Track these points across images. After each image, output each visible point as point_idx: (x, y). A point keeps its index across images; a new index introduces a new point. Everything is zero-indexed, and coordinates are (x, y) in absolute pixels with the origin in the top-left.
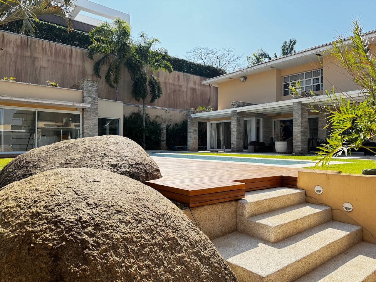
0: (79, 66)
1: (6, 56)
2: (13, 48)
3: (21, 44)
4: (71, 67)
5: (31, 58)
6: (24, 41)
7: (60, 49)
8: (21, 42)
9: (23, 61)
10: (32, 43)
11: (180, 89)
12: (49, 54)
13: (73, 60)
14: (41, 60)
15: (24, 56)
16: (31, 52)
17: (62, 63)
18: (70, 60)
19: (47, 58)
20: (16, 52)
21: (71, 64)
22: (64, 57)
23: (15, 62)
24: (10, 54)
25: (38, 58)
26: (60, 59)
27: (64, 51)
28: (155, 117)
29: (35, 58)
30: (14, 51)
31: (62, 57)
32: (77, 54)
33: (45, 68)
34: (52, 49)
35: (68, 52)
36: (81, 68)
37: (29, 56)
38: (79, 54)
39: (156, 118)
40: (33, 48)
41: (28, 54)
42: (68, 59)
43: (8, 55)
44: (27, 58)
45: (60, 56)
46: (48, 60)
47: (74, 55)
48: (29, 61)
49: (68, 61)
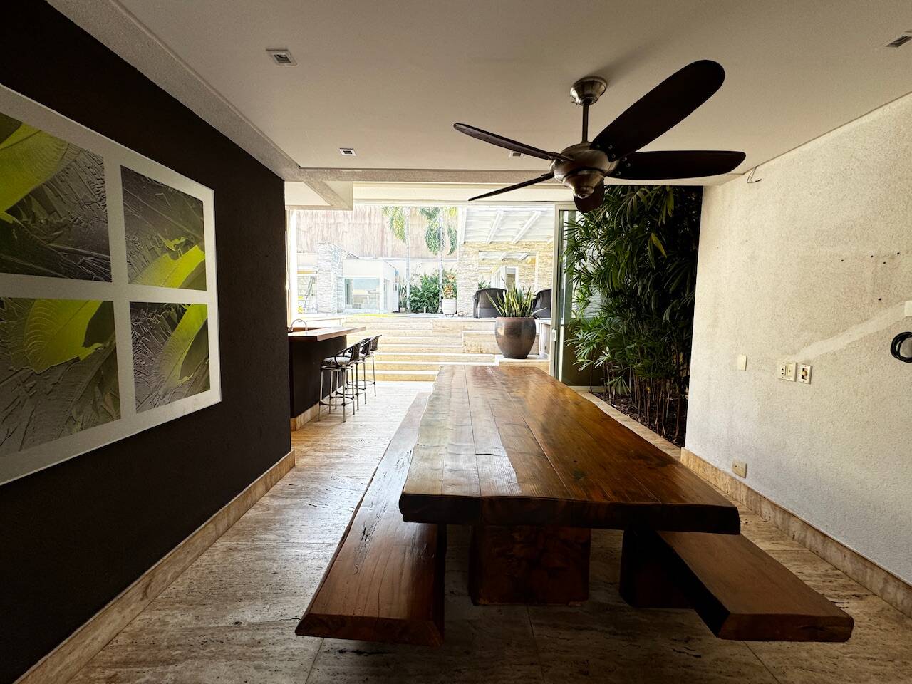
0: (378, 224)
13: (372, 219)
16: (335, 219)
19: (348, 221)
22: (364, 217)
26: (360, 221)
29: (337, 224)
30: (321, 220)
31: (362, 218)
32: (376, 212)
33: (346, 232)
35: (367, 212)
36: (380, 226)
37: (333, 223)
42: (367, 219)
44: (331, 225)
46: (349, 224)
47: (373, 214)
48: (333, 227)
49: (367, 221)
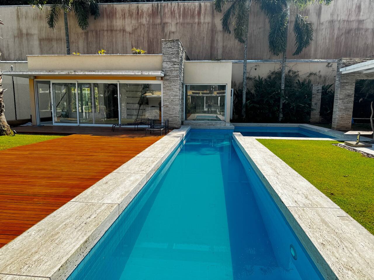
0: (208, 23)
1: (141, 28)
2: (146, 18)
3: (152, 13)
4: (200, 27)
5: (161, 25)
6: (155, 8)
7: (188, 8)
8: (152, 10)
9: (154, 30)
10: (162, 8)
11: (361, 26)
12: (178, 17)
13: (202, 17)
14: (170, 25)
15: (155, 25)
16: (161, 19)
17: (190, 23)
18: (199, 18)
19: (175, 21)
20: (148, 22)
21: (199, 23)
22: (193, 16)
23: (148, 32)
24: (144, 25)
25: (167, 23)
26: (189, 20)
27: (192, 10)
28: (308, 74)
29: (164, 24)
30: (147, 21)
31: (190, 17)
32: (206, 9)
33: (173, 33)
34: (180, 11)
35: (197, 9)
36: (210, 25)
37: (160, 23)
38: (208, 8)
39: (309, 76)
40: (163, 14)
41: (158, 21)
42: (197, 17)
43: (142, 26)
44: (158, 26)
45: (188, 15)
46: (177, 23)
47: (203, 11)
48: (159, 28)
49: (196, 20)
